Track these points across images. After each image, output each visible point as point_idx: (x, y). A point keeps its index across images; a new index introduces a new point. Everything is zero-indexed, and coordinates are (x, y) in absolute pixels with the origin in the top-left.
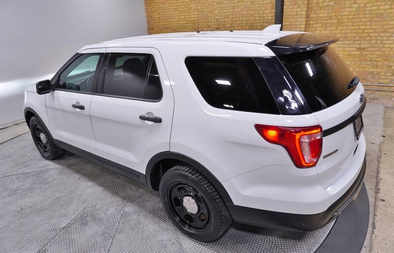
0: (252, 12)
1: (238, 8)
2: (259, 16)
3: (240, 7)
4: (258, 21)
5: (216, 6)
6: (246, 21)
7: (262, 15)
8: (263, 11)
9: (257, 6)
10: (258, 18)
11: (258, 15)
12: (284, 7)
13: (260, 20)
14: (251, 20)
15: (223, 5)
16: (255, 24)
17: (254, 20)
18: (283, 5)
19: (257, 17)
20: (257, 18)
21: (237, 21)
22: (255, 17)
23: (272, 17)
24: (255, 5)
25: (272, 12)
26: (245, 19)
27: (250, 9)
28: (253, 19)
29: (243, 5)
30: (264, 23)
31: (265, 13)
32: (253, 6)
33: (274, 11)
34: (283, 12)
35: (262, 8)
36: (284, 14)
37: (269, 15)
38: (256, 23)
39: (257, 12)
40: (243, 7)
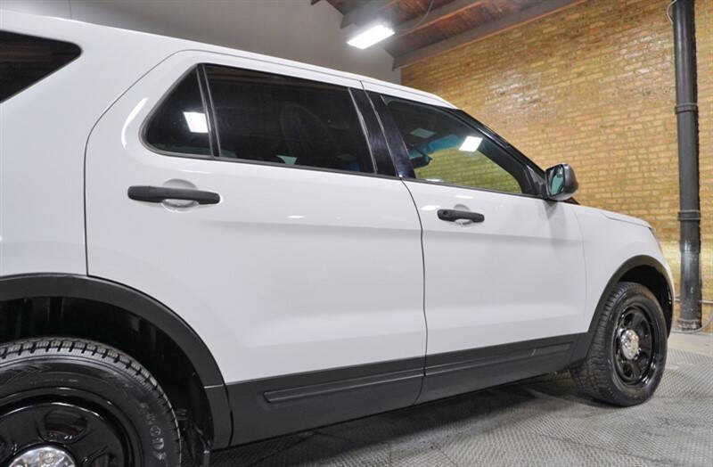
0: (621, 153)
1: (590, 147)
2: (638, 160)
3: (592, 145)
4: (636, 169)
5: (540, 147)
6: (607, 170)
7: (645, 156)
8: (647, 148)
9: (633, 139)
10: (637, 163)
11: (634, 157)
12: (700, 134)
13: (640, 166)
14: (619, 168)
15: (554, 145)
16: (629, 176)
17: (625, 168)
18: (697, 131)
19: (635, 161)
20: (632, 164)
21: (585, 172)
22: (628, 161)
23: (670, 158)
24: (626, 138)
25: (668, 149)
26: (606, 166)
27: (617, 147)
28: (623, 165)
29: (599, 140)
30: (650, 171)
31: (651, 153)
32: (623, 141)
33: (675, 146)
34: (697, 145)
35: (645, 144)
36: (701, 148)
37: (662, 155)
38: (631, 172)
39: (631, 152)
40: (600, 144)
